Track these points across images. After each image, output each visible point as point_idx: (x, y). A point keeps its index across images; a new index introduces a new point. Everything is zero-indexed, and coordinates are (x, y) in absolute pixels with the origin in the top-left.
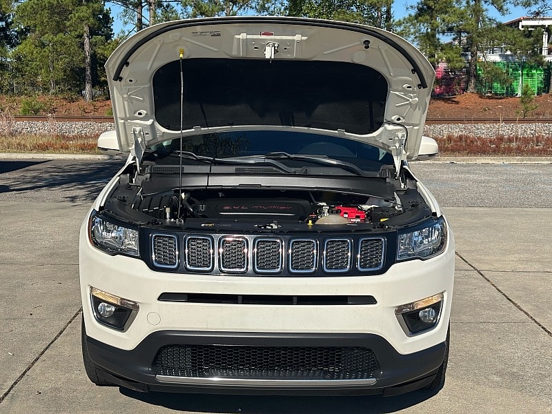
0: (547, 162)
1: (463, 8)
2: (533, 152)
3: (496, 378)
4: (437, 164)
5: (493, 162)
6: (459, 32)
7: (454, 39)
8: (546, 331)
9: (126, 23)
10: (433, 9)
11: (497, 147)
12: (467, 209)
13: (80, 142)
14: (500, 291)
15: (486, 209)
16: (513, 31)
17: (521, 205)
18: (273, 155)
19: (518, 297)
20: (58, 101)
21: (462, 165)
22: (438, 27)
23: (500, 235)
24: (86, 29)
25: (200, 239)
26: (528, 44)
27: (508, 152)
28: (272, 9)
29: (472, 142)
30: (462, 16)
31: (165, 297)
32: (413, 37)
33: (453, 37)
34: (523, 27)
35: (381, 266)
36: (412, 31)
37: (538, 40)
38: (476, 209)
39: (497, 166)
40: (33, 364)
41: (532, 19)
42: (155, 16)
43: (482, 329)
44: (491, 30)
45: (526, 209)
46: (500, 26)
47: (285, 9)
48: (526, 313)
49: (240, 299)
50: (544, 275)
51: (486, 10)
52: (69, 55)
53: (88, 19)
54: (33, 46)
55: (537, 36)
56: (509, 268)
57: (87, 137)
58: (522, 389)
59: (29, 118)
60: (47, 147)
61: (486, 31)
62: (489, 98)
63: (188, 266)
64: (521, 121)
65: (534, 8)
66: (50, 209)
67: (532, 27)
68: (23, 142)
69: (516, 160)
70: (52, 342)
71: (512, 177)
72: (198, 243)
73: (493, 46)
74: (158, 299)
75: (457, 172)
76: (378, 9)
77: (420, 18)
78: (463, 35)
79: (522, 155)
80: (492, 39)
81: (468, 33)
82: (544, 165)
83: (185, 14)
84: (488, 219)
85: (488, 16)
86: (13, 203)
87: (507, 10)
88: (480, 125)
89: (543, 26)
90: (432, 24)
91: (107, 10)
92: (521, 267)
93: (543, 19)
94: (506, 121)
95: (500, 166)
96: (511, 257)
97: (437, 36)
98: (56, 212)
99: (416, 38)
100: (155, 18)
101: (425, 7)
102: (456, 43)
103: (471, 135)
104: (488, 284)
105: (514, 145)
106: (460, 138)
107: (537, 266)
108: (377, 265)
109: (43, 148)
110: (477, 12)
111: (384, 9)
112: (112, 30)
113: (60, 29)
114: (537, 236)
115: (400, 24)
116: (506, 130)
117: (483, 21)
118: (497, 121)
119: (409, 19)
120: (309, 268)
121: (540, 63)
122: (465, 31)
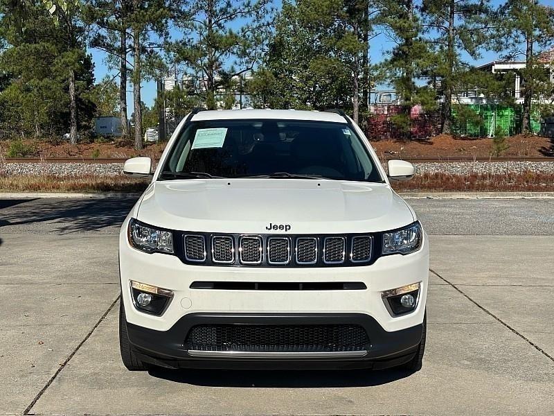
0: (519, 197)
1: (437, 52)
2: (506, 189)
3: (466, 362)
4: (414, 200)
5: (467, 197)
6: (434, 76)
7: (429, 83)
8: (510, 329)
9: (110, 68)
10: (407, 54)
11: (471, 183)
12: (443, 236)
13: (71, 182)
14: (471, 300)
15: (460, 236)
16: (486, 74)
17: (493, 233)
18: (276, 175)
19: (487, 304)
20: (44, 144)
21: (439, 200)
22: (412, 71)
23: (473, 257)
24: (72, 74)
25: (223, 239)
26: (500, 87)
27: (482, 188)
28: (253, 54)
29: (448, 179)
30: (436, 60)
31: (196, 285)
32: (389, 81)
33: (428, 80)
34: (495, 70)
35: (369, 259)
36: (388, 74)
37: (510, 83)
38: (451, 236)
39: (471, 200)
40: (71, 356)
41: (504, 63)
42: (139, 61)
43: (455, 328)
44: (465, 74)
45: (497, 236)
46: (473, 70)
47: (265, 55)
48: (494, 316)
49: (256, 286)
50: (511, 288)
51: (459, 54)
52: (55, 99)
53: (74, 64)
54: (19, 91)
55: (509, 79)
56: (480, 283)
57: (77, 178)
58: (488, 369)
59: (19, 160)
60: (39, 187)
61: (460, 75)
62: (463, 139)
63: (214, 260)
64: (494, 160)
65: (505, 53)
66: (55, 240)
67: (504, 70)
68: (15, 183)
69: (488, 195)
70: (84, 341)
71: (485, 210)
72: (222, 242)
73: (467, 89)
74: (190, 287)
75: (434, 206)
76: (355, 54)
77: (395, 63)
78: (437, 79)
79: (495, 191)
80: (465, 83)
81: (443, 77)
82: (516, 199)
83: (169, 59)
84: (463, 245)
85: (461, 60)
86: (19, 235)
87: (479, 55)
88: (454, 164)
89: (514, 70)
90: (407, 69)
91: (88, 55)
92: (490, 282)
93: (514, 63)
94: (480, 159)
95: (475, 201)
96: (481, 274)
97: (413, 79)
98: (61, 243)
99: (392, 82)
100: (139, 63)
101: (401, 52)
102: (431, 86)
103: (447, 173)
104: (461, 295)
105: (487, 182)
106: (437, 175)
107: (505, 281)
108: (366, 258)
109: (36, 188)
110: (451, 56)
111: (360, 55)
112: (93, 75)
113: (45, 74)
114: (506, 258)
115: (376, 68)
116: (479, 168)
117: (457, 65)
118: (471, 159)
119: (385, 64)
120: (311, 260)
121: (512, 105)
122: (439, 75)
